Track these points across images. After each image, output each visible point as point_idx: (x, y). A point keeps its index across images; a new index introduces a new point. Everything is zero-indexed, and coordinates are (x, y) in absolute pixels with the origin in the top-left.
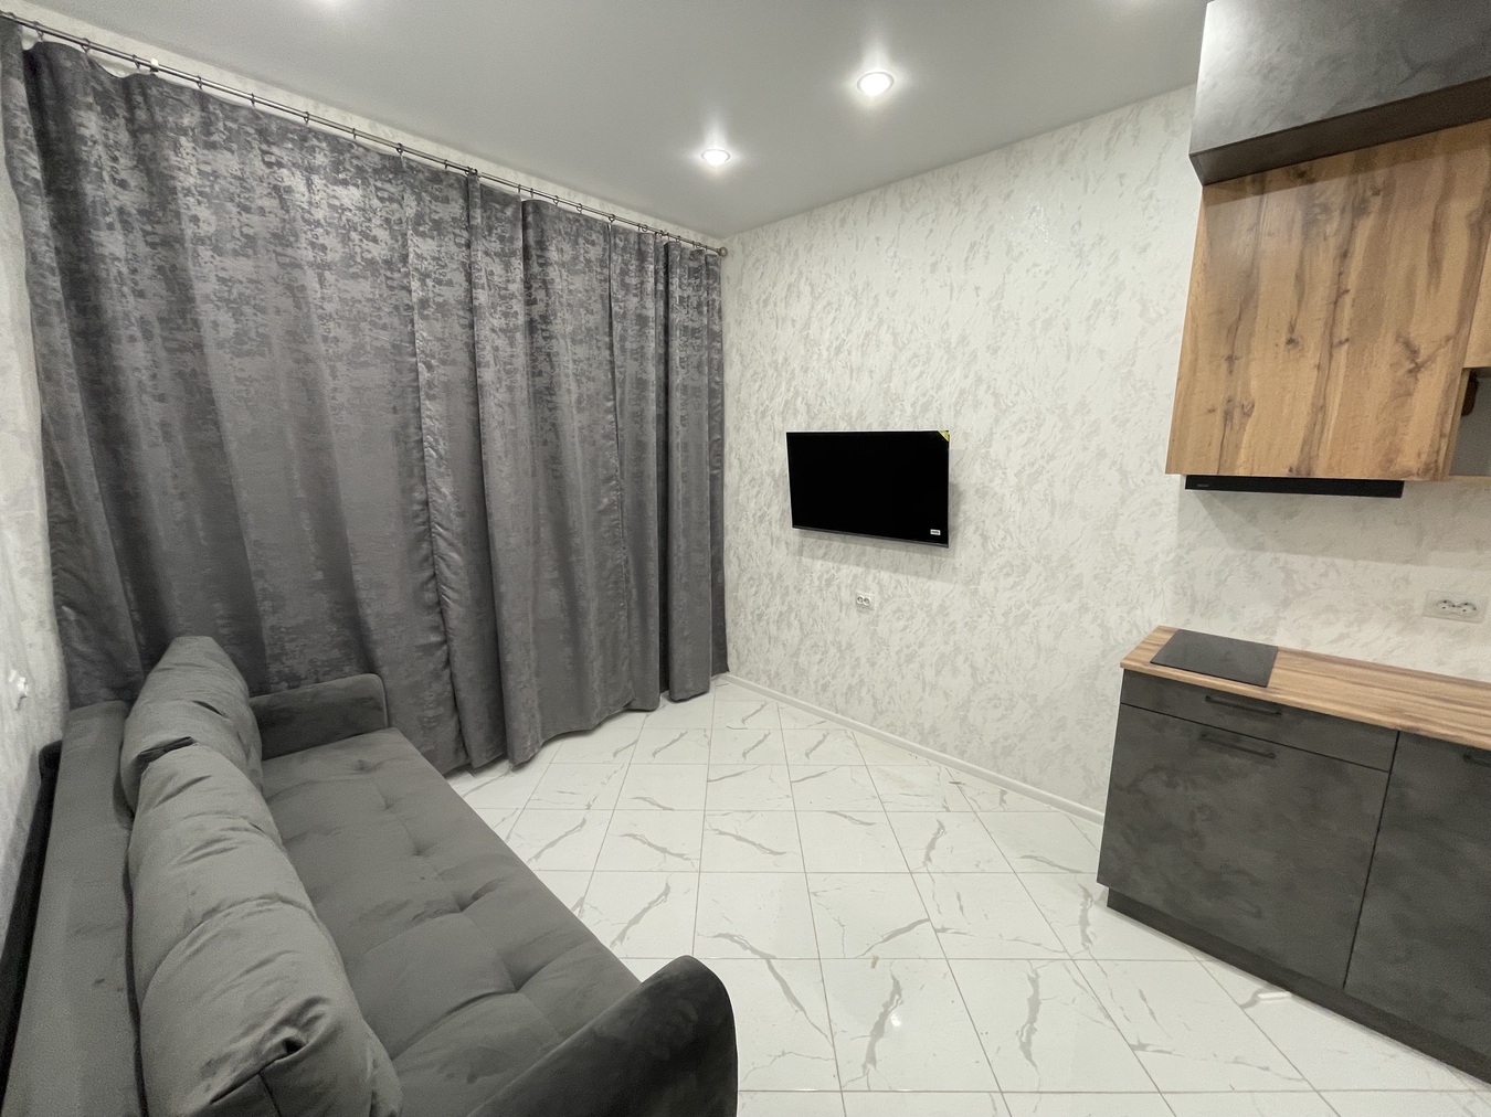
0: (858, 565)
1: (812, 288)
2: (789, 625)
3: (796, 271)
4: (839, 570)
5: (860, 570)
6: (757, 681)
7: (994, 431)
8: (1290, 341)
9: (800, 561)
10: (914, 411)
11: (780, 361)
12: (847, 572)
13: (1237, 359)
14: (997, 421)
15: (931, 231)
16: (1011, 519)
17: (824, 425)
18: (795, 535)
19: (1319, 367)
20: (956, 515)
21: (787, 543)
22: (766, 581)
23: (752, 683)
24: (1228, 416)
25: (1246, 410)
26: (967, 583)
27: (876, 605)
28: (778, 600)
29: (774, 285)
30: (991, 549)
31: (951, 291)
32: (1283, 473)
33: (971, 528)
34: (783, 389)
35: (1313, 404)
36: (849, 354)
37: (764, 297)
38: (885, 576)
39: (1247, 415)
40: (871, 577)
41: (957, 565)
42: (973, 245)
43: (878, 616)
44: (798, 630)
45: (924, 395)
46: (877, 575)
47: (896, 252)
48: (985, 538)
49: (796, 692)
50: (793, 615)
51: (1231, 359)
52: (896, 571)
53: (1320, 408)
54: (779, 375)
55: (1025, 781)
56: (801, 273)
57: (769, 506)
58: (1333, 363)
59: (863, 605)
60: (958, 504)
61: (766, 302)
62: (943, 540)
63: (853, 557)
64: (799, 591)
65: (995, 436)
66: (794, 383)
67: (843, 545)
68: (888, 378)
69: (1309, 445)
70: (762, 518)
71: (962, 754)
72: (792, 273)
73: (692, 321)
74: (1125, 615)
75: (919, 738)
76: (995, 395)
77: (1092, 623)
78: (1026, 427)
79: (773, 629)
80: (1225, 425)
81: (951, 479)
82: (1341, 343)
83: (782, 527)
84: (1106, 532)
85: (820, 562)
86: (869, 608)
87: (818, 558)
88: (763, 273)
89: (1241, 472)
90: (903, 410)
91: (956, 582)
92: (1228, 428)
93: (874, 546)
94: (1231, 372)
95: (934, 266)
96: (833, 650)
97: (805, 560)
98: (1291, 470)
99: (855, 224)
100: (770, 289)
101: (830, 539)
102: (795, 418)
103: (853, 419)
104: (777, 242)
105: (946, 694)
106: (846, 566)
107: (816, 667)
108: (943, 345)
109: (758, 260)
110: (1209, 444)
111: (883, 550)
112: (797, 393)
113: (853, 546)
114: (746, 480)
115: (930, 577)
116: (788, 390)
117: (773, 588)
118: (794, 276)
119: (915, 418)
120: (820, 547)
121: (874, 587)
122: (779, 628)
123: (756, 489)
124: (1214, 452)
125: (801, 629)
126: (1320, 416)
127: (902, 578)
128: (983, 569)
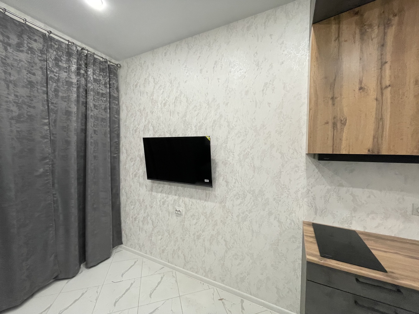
0: (176, 195)
1: (154, 80)
2: (148, 223)
3: (148, 73)
4: (168, 198)
5: (177, 197)
6: (135, 248)
7: (228, 137)
8: (361, 88)
9: (151, 194)
10: (196, 129)
11: (142, 109)
12: (172, 198)
13: (336, 98)
14: (229, 133)
15: (200, 57)
16: (237, 174)
17: (160, 135)
18: (149, 182)
19: (377, 99)
20: (215, 173)
21: (146, 186)
22: (138, 203)
23: (133, 249)
24: (334, 125)
25: (343, 122)
26: (221, 203)
27: (184, 213)
28: (143, 211)
29: (139, 79)
30: (230, 188)
31: (208, 81)
32: (365, 152)
33: (222, 178)
34: (143, 120)
35: (376, 118)
36: (169, 106)
37: (135, 84)
38: (187, 200)
39: (344, 124)
40: (181, 200)
41: (217, 194)
42: (216, 62)
43: (185, 218)
44: (151, 224)
45: (200, 122)
46: (184, 199)
47: (186, 66)
48: (227, 182)
49: (151, 253)
50: (149, 218)
51: (333, 98)
52: (191, 197)
53: (380, 119)
54: (142, 115)
55: (251, 294)
56: (150, 74)
57: (139, 170)
58: (384, 97)
59: (178, 213)
60: (215, 167)
61: (136, 86)
62: (210, 184)
63: (173, 192)
64: (152, 207)
65: (229, 139)
66: (148, 118)
67: (169, 186)
68: (185, 116)
69: (377, 138)
70: (135, 175)
71: (223, 281)
72: (146, 74)
73: (102, 90)
74: (288, 216)
75: (204, 274)
76: (228, 122)
77: (275, 220)
78: (241, 135)
79: (141, 224)
80: (334, 130)
81: (212, 157)
82: (386, 87)
83: (144, 179)
84: (277, 180)
85: (160, 194)
86: (181, 215)
87: (159, 192)
88: (135, 74)
89: (344, 152)
90: (191, 129)
91: (216, 202)
92: (335, 131)
93: (182, 187)
94: (334, 105)
95: (201, 70)
96: (166, 234)
97: (154, 194)
98: (369, 151)
99: (170, 55)
100: (138, 81)
101: (164, 184)
102: (148, 132)
103: (172, 132)
104: (140, 62)
105: (215, 253)
106: (171, 196)
107: (160, 241)
108: (206, 102)
109: (133, 69)
110: (327, 139)
111: (186, 189)
112: (149, 122)
113: (173, 187)
114: (129, 159)
115: (205, 200)
116: (145, 121)
117: (141, 206)
118: (147, 75)
119: (196, 132)
120: (160, 187)
121: (183, 205)
122: (143, 224)
123: (133, 163)
124: (330, 142)
125: (153, 224)
126: (381, 123)
127: (194, 201)
128: (227, 196)
